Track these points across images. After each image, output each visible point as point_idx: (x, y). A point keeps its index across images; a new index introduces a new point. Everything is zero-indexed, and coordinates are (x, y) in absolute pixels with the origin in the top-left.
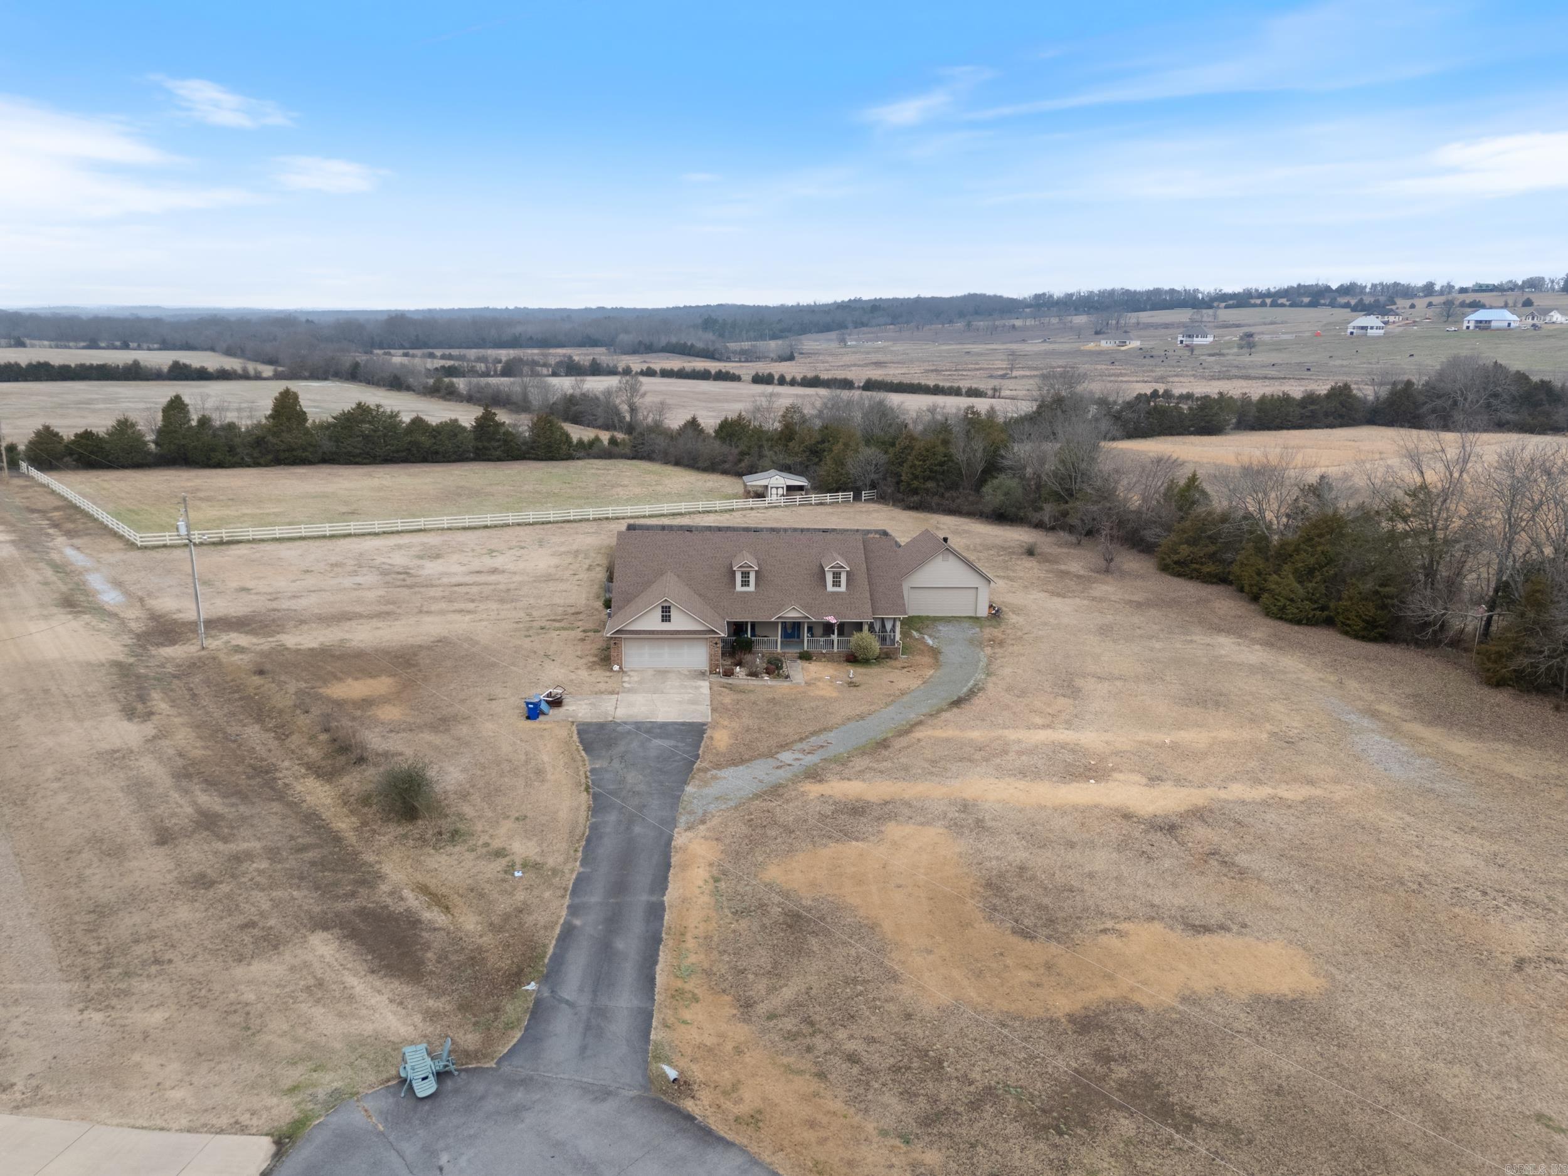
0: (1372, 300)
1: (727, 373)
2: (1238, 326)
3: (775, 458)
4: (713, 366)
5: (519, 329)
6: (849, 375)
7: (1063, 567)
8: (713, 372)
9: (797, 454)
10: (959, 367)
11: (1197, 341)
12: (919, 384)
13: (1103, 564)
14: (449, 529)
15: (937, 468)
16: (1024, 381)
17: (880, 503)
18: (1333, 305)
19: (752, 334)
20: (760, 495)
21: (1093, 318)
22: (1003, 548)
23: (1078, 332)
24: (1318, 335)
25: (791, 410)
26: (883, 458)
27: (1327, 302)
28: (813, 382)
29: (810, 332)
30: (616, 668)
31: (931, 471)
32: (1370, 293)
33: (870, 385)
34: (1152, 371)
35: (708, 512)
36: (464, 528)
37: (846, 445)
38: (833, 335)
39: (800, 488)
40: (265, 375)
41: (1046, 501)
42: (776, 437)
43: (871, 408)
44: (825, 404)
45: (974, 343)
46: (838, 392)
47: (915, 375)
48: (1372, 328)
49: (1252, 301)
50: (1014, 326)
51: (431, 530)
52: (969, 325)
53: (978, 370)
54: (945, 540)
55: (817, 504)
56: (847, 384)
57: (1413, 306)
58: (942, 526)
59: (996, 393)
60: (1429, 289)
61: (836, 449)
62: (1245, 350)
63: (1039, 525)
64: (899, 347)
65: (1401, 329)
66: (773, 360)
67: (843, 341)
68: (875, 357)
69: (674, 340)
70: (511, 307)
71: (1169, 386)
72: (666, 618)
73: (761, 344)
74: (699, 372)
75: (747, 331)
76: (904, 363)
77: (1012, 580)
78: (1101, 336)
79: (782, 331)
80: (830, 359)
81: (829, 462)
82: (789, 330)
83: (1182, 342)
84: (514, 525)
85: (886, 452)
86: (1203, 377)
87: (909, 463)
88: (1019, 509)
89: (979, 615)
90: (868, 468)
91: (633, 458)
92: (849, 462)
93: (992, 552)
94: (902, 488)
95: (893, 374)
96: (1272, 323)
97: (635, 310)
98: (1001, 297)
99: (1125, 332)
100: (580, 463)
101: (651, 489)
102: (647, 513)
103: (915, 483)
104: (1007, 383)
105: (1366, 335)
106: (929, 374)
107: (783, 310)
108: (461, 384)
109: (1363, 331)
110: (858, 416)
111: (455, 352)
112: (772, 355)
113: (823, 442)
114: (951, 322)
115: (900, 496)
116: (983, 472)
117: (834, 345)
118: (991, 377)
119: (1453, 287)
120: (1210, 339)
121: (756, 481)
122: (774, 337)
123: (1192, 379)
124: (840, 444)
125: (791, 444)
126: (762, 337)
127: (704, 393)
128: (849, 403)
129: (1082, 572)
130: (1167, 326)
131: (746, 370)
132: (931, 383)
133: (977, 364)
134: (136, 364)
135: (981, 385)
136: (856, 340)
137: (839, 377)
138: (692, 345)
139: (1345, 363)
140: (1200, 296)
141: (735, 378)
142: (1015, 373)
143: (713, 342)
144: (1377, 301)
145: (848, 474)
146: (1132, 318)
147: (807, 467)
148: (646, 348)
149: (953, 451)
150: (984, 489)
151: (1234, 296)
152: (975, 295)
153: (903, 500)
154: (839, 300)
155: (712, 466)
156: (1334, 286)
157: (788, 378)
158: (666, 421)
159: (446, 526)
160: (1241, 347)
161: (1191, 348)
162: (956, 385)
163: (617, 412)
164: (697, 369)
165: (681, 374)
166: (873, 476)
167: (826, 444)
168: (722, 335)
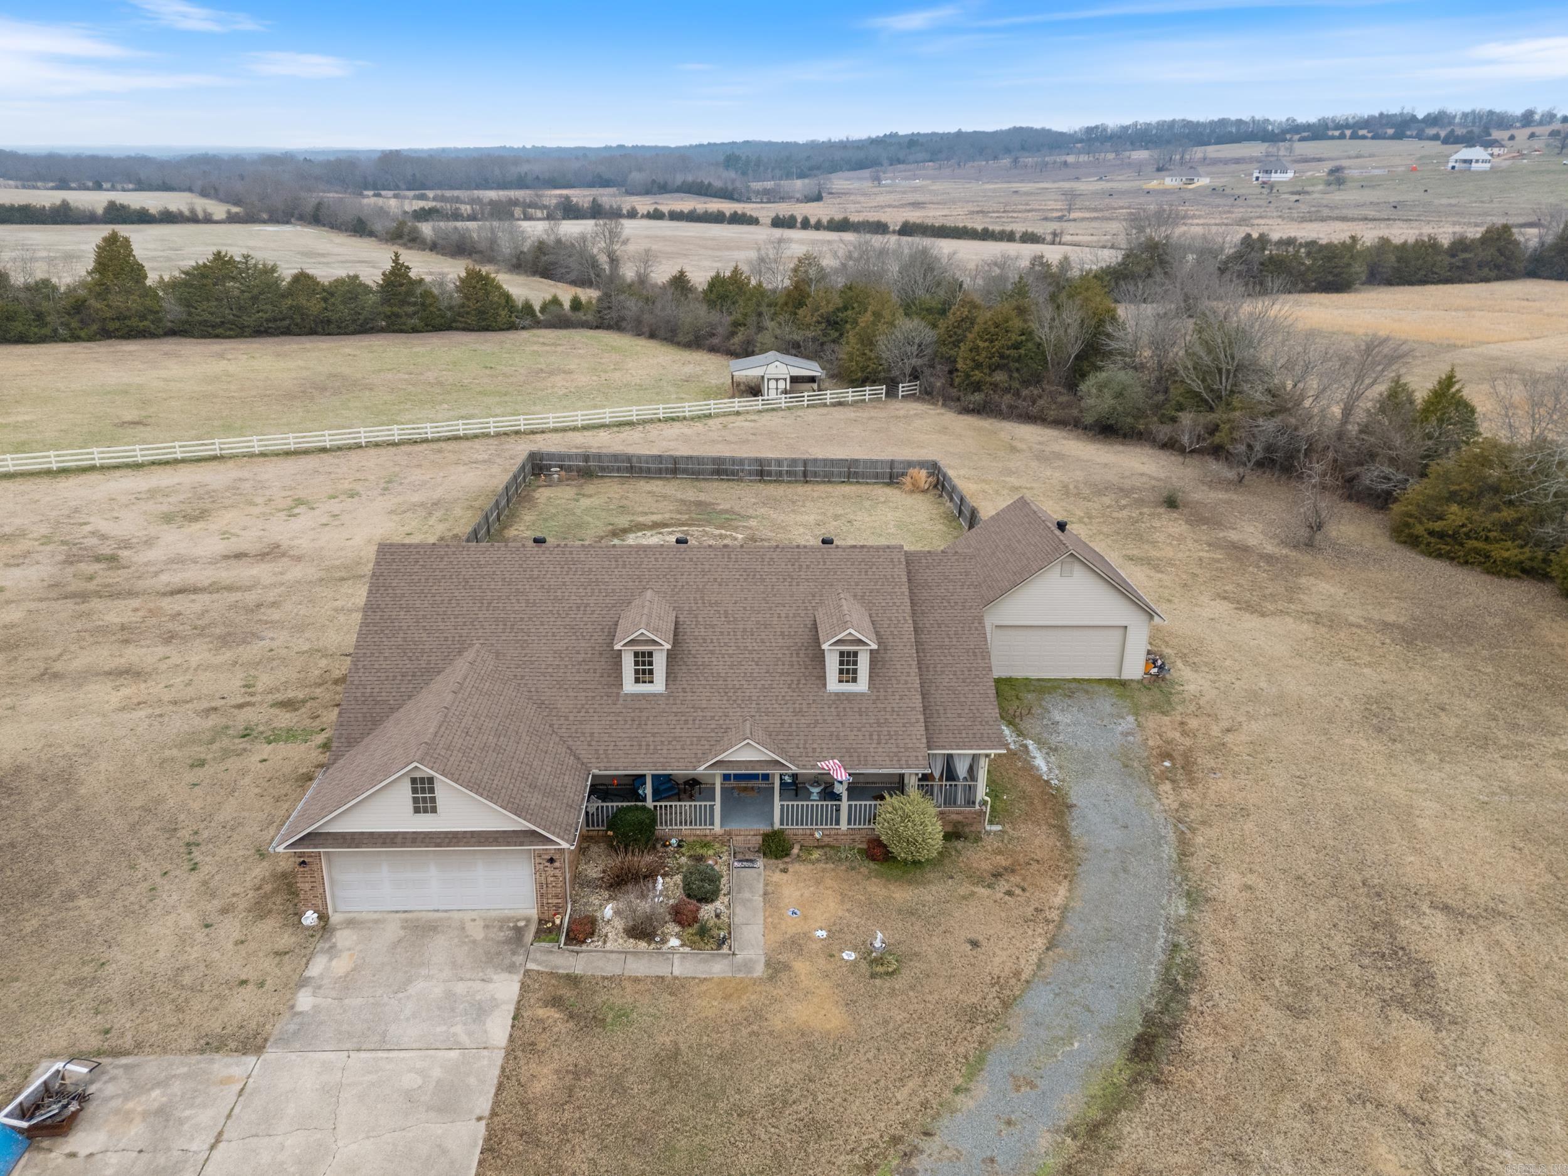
0: (1464, 131)
1: (744, 215)
2: (1320, 160)
3: (778, 332)
4: (727, 207)
5: (524, 168)
6: (883, 217)
7: (1233, 536)
8: (728, 214)
9: (808, 326)
10: (1007, 208)
11: (1276, 177)
12: (965, 227)
13: (1304, 532)
14: (263, 455)
15: (1013, 353)
16: (1084, 224)
17: (923, 400)
18: (1420, 137)
19: (778, 173)
20: (754, 390)
21: (1155, 153)
22: (1124, 492)
23: (1139, 169)
24: (1414, 169)
25: (807, 261)
26: (929, 335)
27: (1414, 133)
28: (842, 226)
29: (841, 170)
30: (310, 918)
31: (1002, 356)
32: (1460, 124)
33: (907, 230)
34: (1229, 212)
35: (673, 419)
36: (288, 453)
37: (877, 315)
38: (866, 173)
39: (812, 379)
40: (216, 217)
41: (1180, 408)
42: (781, 301)
43: (913, 258)
44: (850, 257)
45: (1022, 181)
46: (868, 236)
47: (957, 217)
48: (1477, 161)
49: (1330, 133)
50: (1065, 163)
51: (232, 457)
52: (1016, 161)
53: (1029, 211)
54: (1062, 526)
55: (834, 405)
56: (880, 228)
57: (1512, 138)
58: (1020, 445)
59: (1055, 239)
60: (1527, 119)
61: (865, 319)
62: (1333, 187)
63: (1170, 445)
64: (938, 186)
65: (1508, 163)
66: (798, 201)
67: (877, 179)
68: (911, 197)
69: (690, 178)
70: (529, 146)
71: (1264, 229)
72: (425, 806)
73: (785, 184)
74: (711, 214)
75: (773, 169)
76: (945, 203)
77: (1157, 568)
78: (1163, 173)
79: (811, 169)
80: (862, 199)
81: (853, 340)
82: (818, 168)
83: (1257, 178)
84: (369, 445)
85: (934, 326)
86: (1293, 219)
87: (969, 345)
88: (1136, 418)
89: (1127, 675)
90: (909, 349)
91: (597, 327)
92: (881, 341)
93: (1107, 500)
94: (957, 381)
95: (933, 216)
96: (1357, 157)
97: (656, 148)
98: (1049, 131)
99: (1191, 169)
100: (525, 334)
101: (604, 376)
102: (579, 424)
103: (977, 375)
104: (1070, 227)
105: (1469, 170)
106: (975, 216)
107: (813, 146)
108: (426, 229)
109: (1466, 165)
110: (893, 268)
111: (448, 193)
112: (798, 195)
113: (845, 308)
114: (996, 158)
115: (954, 392)
116: (1077, 357)
117: (867, 185)
118: (1046, 219)
119: (1554, 116)
120: (1290, 175)
121: (748, 369)
122: (801, 176)
123: (1279, 221)
124: (869, 313)
125: (801, 312)
126: (788, 176)
127: (713, 239)
128: (882, 253)
129: (1270, 548)
130: (1237, 161)
131: (765, 211)
132: (979, 227)
133: (1027, 204)
134: (65, 205)
135: (1038, 229)
136: (890, 178)
137: (871, 220)
138: (710, 184)
139: (1453, 201)
140: (1270, 128)
141: (753, 221)
142: (1073, 215)
143: (733, 181)
144: (1471, 132)
145: (879, 358)
146: (1199, 152)
147: (822, 344)
148: (663, 188)
149: (1034, 326)
150: (1083, 387)
151: (1308, 127)
152: (1021, 128)
153: (959, 399)
154: (873, 136)
155: (697, 341)
156: (1420, 116)
157: (813, 221)
158: (652, 275)
159: (257, 450)
160: (1329, 184)
161: (1270, 186)
162: (1008, 228)
163: (594, 264)
164: (710, 210)
165: (692, 217)
166: (915, 362)
167: (849, 312)
168: (744, 173)
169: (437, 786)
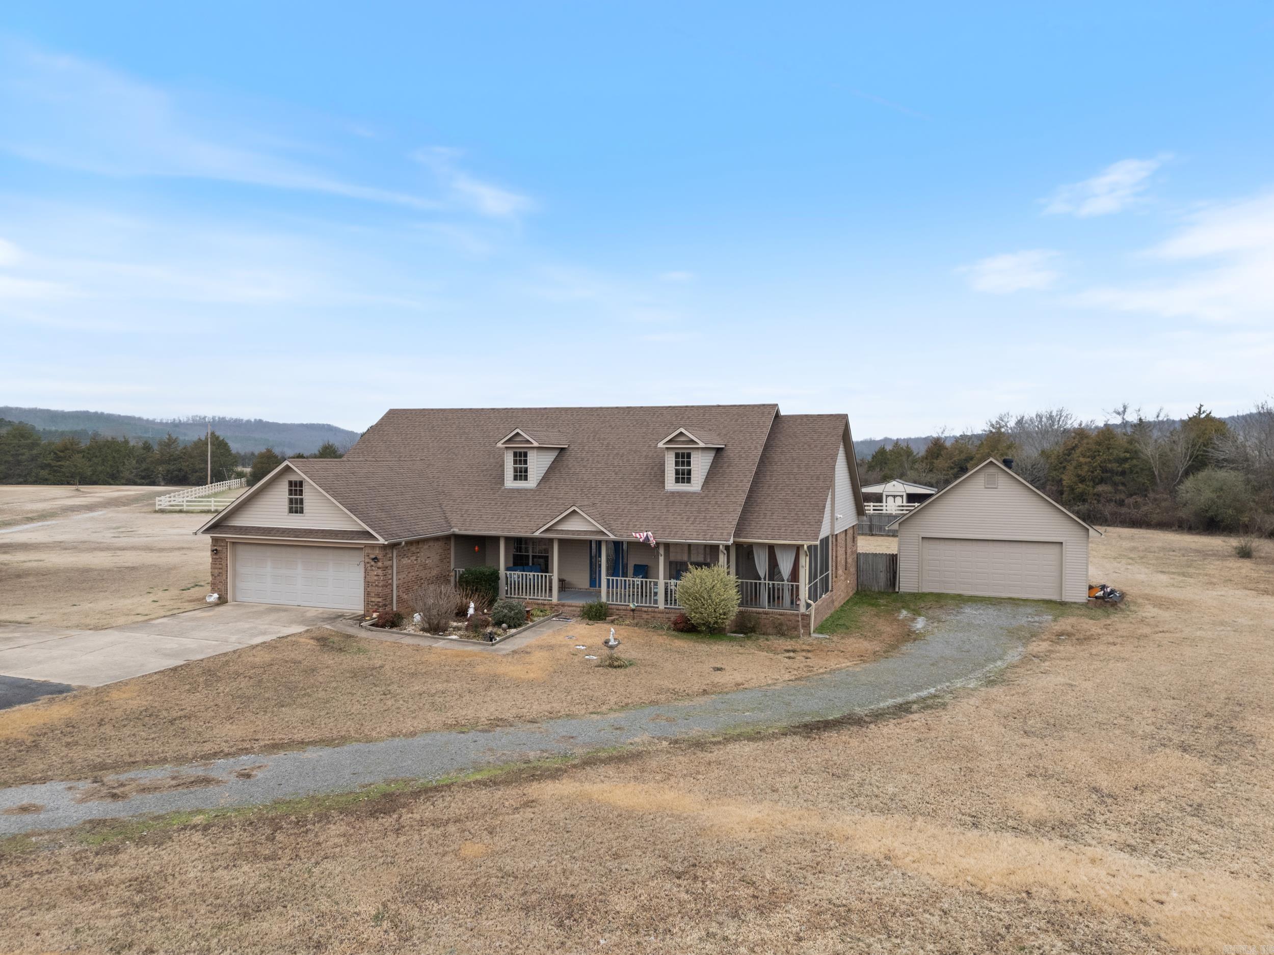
15: (1116, 467)
30: (213, 598)
72: (296, 507)
85: (1048, 457)
89: (1067, 598)
116: (1184, 466)
149: (1141, 446)
169: (305, 489)
